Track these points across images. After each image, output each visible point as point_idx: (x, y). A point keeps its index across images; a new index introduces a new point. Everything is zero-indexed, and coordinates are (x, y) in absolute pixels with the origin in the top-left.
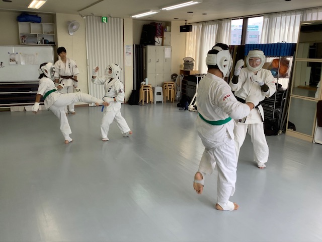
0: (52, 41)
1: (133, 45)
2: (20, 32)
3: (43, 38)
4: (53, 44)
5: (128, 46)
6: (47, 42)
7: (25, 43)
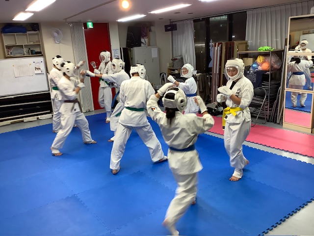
0: (39, 51)
1: (121, 48)
2: (5, 45)
3: (29, 49)
4: (40, 54)
5: (116, 50)
6: (34, 52)
7: (12, 55)
